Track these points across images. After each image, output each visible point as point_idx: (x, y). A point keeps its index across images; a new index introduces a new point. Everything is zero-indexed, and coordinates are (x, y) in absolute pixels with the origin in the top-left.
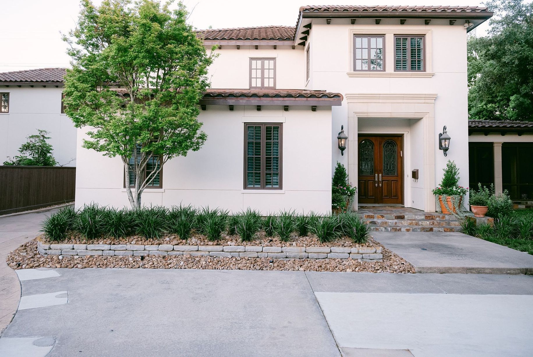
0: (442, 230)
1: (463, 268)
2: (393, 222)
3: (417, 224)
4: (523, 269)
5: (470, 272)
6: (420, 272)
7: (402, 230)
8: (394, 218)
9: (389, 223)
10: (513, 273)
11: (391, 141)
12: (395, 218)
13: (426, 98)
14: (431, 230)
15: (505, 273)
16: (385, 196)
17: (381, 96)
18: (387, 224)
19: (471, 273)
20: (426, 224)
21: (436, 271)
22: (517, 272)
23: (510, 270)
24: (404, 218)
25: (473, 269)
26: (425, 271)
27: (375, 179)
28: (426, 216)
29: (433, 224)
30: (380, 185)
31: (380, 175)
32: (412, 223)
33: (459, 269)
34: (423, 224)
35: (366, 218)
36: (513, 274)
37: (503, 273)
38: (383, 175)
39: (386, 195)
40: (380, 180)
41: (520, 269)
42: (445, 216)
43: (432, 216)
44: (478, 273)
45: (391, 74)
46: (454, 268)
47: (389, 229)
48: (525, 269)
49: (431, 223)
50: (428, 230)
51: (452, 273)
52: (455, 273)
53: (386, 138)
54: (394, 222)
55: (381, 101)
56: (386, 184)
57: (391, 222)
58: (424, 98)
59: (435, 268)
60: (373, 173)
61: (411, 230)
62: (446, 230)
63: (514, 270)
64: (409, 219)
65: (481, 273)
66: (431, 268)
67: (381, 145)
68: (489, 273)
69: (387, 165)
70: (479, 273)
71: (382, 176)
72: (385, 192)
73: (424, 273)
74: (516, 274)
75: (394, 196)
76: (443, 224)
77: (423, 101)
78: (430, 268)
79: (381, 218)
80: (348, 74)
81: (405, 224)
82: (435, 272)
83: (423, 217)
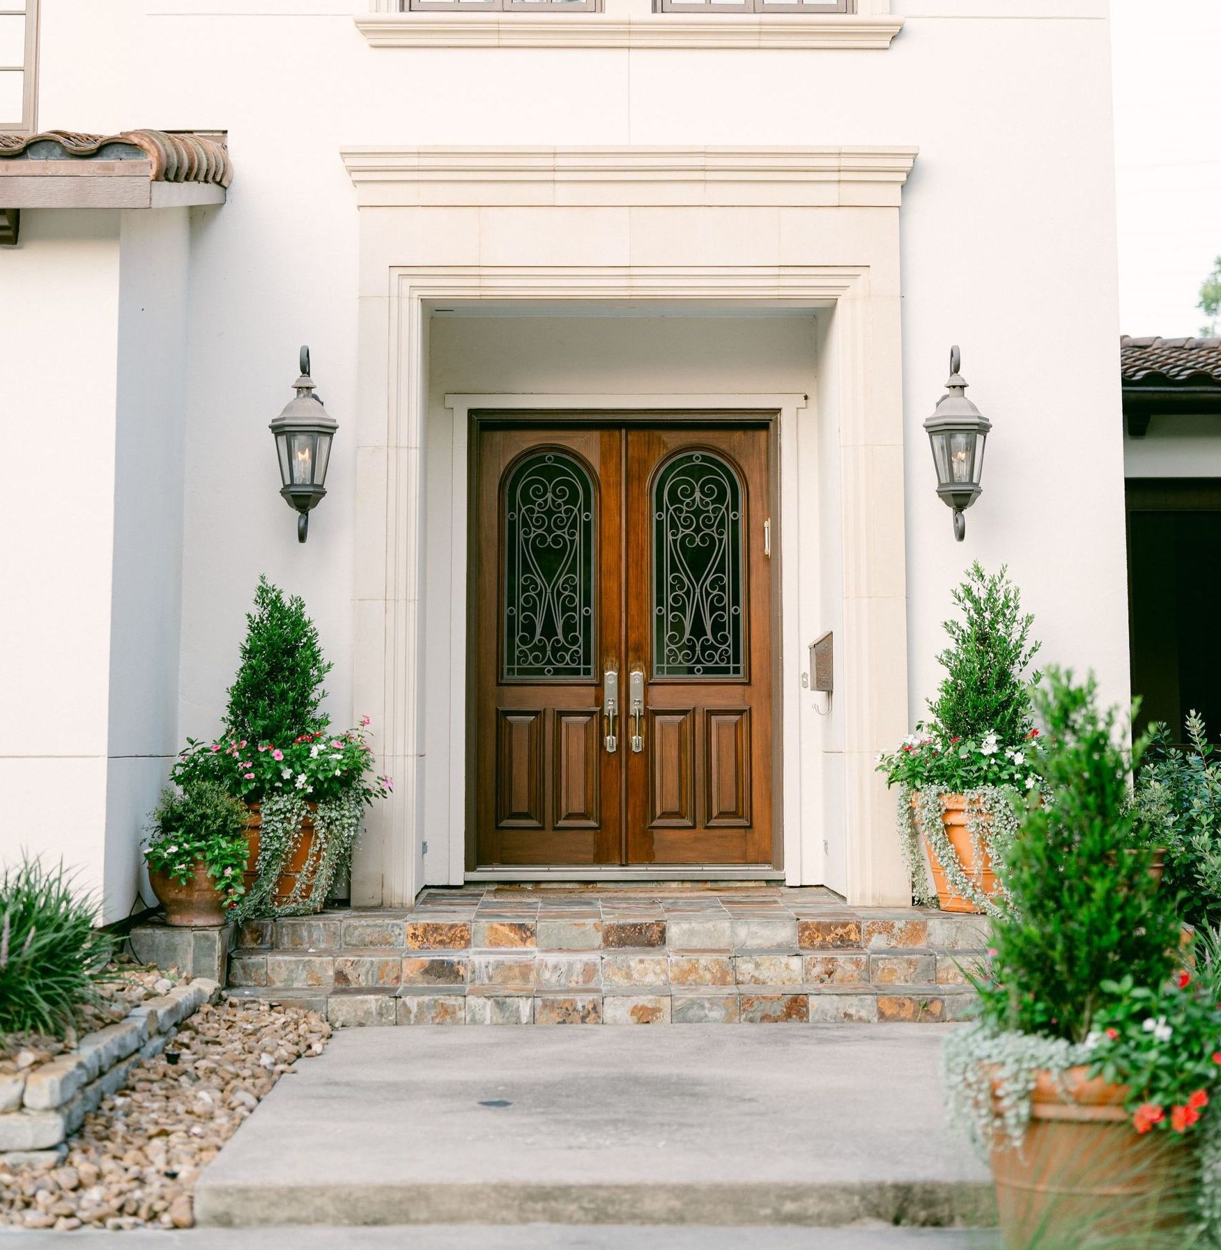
0: (863, 1013)
1: (501, 1189)
2: (570, 965)
3: (724, 974)
4: (881, 1187)
5: (544, 1211)
6: (225, 1221)
7: (608, 1012)
8: (598, 939)
9: (547, 975)
10: (819, 1216)
11: (704, 458)
12: (607, 942)
13: (844, 176)
14: (796, 1007)
15: (766, 1217)
16: (665, 815)
17: (561, 162)
18: (532, 976)
19: (554, 1218)
20: (785, 975)
21: (331, 1209)
22: (842, 1206)
23: (797, 1193)
24: (662, 938)
25: (564, 1192)
26: (257, 1209)
27: (599, 700)
28: (805, 927)
29: (830, 974)
30: (636, 741)
31: (637, 676)
32: (694, 969)
33: (474, 1194)
34: (764, 974)
35: (414, 945)
36: (818, 1220)
37: (753, 1220)
38: (657, 678)
39: (673, 805)
40: (636, 708)
41: (863, 1192)
42: (925, 925)
43: (844, 925)
44: (597, 1220)
45: (629, 28)
46: (443, 1189)
47: (525, 1007)
48: (896, 1187)
49: (818, 970)
50: (778, 1009)
51: (427, 1222)
52: (453, 1219)
53: (674, 439)
54: (579, 967)
55: (563, 194)
56: (673, 738)
57: (556, 967)
58: (835, 176)
59: (322, 1191)
60: (587, 662)
61: (667, 1010)
62: (888, 1012)
63: (826, 1193)
64: (696, 943)
65: (618, 1219)
66: (293, 1194)
67: (641, 480)
68: (667, 1221)
69: (682, 609)
70: (601, 1216)
71: (648, 685)
72: (667, 793)
73: (247, 1223)
74: (836, 1221)
75: (722, 814)
76: (892, 971)
77: (829, 194)
78: (292, 1190)
79: (512, 943)
80: (368, 28)
81: (650, 978)
82: (319, 1218)
83: (785, 933)
